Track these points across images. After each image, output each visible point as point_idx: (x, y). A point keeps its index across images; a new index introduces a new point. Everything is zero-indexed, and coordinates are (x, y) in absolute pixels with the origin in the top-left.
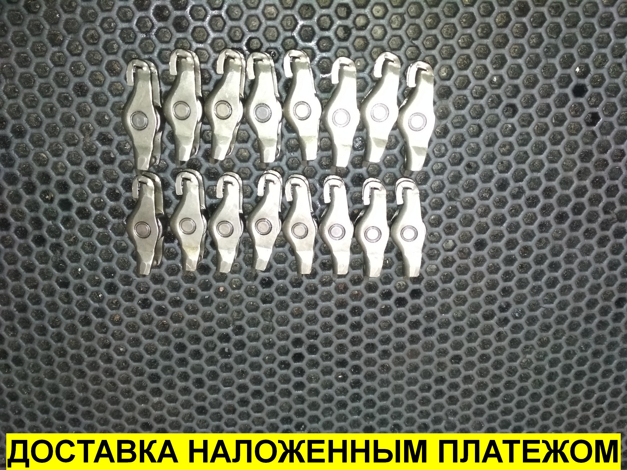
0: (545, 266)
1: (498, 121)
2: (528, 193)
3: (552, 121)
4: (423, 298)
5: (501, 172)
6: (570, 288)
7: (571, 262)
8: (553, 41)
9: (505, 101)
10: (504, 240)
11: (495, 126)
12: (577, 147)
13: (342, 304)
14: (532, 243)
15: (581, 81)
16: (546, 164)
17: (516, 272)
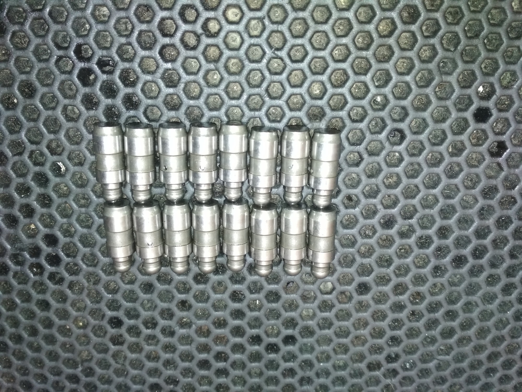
0: (439, 315)
1: (383, 148)
2: (419, 232)
3: (448, 150)
4: (297, 345)
5: (386, 207)
6: (469, 339)
7: (470, 311)
8: (449, 54)
9: (390, 125)
10: (391, 284)
11: (378, 155)
12: (479, 181)
13: (205, 348)
14: (423, 289)
15: (484, 104)
16: (441, 200)
17: (406, 321)
